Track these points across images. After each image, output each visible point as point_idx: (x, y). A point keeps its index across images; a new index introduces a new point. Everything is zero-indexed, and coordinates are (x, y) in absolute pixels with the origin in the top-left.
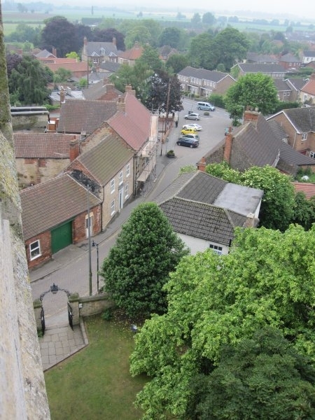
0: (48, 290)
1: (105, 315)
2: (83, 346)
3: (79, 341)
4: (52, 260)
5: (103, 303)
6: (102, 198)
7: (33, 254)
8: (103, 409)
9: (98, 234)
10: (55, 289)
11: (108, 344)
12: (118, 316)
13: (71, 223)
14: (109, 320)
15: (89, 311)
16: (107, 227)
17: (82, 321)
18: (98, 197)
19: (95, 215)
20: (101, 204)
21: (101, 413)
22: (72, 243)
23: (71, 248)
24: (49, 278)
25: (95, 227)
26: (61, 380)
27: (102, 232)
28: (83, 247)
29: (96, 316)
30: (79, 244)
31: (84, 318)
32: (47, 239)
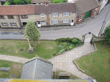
0: (88, 33)
1: (102, 42)
2: (95, 50)
3: (93, 48)
4: (84, 21)
5: (102, 39)
6: (101, 4)
7: (80, 19)
8: (102, 71)
9: (97, 15)
10: (90, 33)
11: (102, 52)
12: (106, 43)
13: (91, 11)
14: (103, 44)
15: (97, 40)
16: (100, 13)
17: (94, 43)
18: (100, 3)
19: (98, 9)
20: (101, 6)
21: (101, 72)
22: (89, 17)
23: (89, 18)
24: (83, 27)
25: (97, 13)
26: (89, 59)
27: (98, 14)
28: (93, 18)
29: (99, 42)
30: (92, 17)
31: (95, 42)
32: (84, 16)
